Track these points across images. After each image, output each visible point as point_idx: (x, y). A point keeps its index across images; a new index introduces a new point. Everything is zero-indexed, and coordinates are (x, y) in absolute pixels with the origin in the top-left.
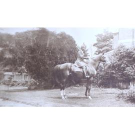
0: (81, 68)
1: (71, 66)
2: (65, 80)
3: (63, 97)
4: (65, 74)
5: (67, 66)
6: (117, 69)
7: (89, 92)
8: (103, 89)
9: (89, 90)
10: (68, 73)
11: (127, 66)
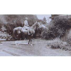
0: (26, 29)
1: (21, 29)
2: (18, 36)
3: (16, 44)
4: (18, 33)
5: (19, 29)
6: (53, 30)
7: (31, 42)
8: (46, 41)
9: (31, 41)
10: (19, 32)
11: (59, 29)
